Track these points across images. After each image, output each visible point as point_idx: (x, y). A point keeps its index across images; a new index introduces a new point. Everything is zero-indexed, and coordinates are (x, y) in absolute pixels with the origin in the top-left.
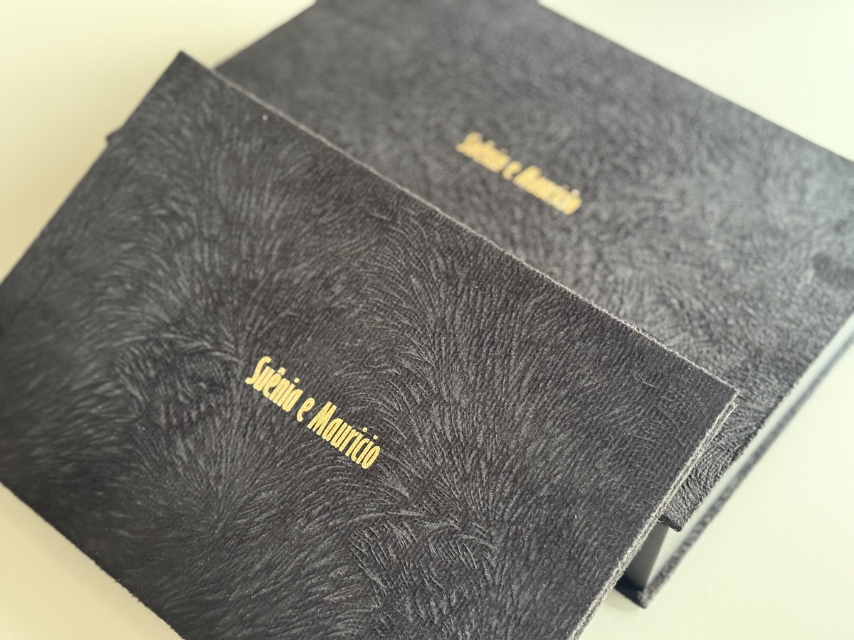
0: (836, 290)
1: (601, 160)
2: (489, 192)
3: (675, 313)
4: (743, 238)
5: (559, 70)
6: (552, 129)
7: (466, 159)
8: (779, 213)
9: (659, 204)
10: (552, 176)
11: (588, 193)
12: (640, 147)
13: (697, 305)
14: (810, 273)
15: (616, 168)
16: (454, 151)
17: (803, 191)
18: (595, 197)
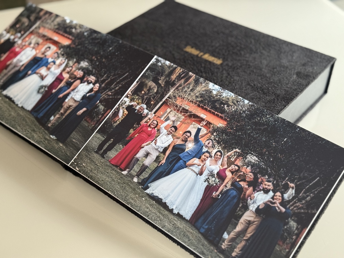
0: (303, 80)
1: (229, 51)
2: (194, 60)
3: (252, 87)
4: (274, 69)
5: (215, 29)
6: (213, 44)
7: (187, 52)
8: (285, 61)
9: (247, 61)
10: (214, 56)
11: (224, 59)
12: (241, 47)
13: (259, 85)
14: (295, 76)
15: (233, 53)
16: (182, 50)
17: (292, 56)
18: (227, 60)
